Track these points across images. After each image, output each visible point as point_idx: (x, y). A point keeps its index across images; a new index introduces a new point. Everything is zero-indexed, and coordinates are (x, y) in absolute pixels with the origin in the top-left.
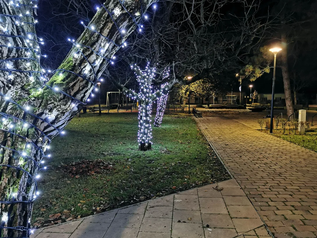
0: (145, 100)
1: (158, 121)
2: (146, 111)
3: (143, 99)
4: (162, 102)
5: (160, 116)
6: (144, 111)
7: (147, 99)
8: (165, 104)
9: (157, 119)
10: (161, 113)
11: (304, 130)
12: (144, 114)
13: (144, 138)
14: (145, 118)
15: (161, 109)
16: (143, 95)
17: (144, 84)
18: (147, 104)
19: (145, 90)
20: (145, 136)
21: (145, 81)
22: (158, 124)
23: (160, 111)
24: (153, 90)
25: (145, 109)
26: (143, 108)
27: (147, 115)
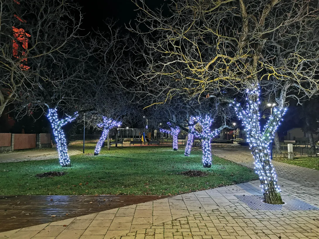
0: (207, 137)
1: (188, 152)
2: (208, 144)
3: (206, 137)
4: (190, 138)
5: (189, 148)
6: (207, 144)
7: (208, 137)
8: (192, 139)
9: (187, 150)
10: (190, 146)
11: (292, 157)
12: (207, 146)
13: (207, 160)
14: (208, 148)
15: (190, 143)
16: (206, 134)
17: (207, 128)
18: (208, 140)
19: (207, 131)
20: (208, 159)
21: (207, 126)
22: (188, 154)
23: (189, 144)
24: (211, 131)
25: (207, 143)
26: (206, 142)
27: (209, 147)
